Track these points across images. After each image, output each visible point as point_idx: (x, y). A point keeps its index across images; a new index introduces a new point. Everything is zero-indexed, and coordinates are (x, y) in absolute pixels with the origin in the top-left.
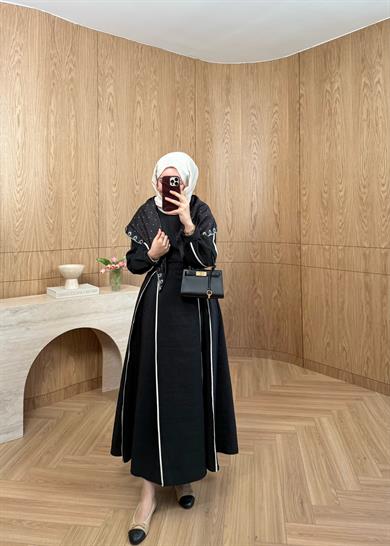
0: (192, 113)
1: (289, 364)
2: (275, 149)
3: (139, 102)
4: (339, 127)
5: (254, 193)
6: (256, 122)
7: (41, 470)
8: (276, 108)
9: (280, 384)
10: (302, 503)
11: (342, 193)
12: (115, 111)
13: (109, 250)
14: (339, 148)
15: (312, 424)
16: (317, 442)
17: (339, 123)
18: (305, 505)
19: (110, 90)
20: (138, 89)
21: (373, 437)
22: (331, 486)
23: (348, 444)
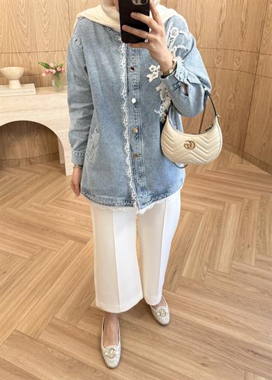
1: (232, 154)
7: (12, 210)
9: (214, 170)
10: (175, 273)
15: (221, 208)
16: (216, 224)
18: (176, 276)
21: (267, 228)
22: (206, 264)
23: (242, 231)
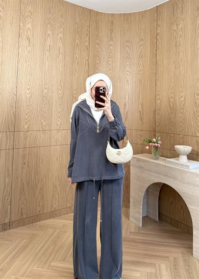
0: (87, 44)
2: (141, 68)
3: (49, 35)
4: (181, 54)
5: (127, 97)
6: (129, 51)
8: (142, 42)
11: (183, 99)
12: (32, 39)
13: (22, 133)
14: (181, 68)
17: (181, 51)
19: (29, 26)
20: (49, 26)
